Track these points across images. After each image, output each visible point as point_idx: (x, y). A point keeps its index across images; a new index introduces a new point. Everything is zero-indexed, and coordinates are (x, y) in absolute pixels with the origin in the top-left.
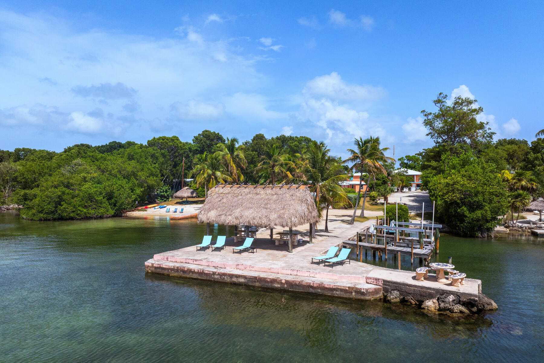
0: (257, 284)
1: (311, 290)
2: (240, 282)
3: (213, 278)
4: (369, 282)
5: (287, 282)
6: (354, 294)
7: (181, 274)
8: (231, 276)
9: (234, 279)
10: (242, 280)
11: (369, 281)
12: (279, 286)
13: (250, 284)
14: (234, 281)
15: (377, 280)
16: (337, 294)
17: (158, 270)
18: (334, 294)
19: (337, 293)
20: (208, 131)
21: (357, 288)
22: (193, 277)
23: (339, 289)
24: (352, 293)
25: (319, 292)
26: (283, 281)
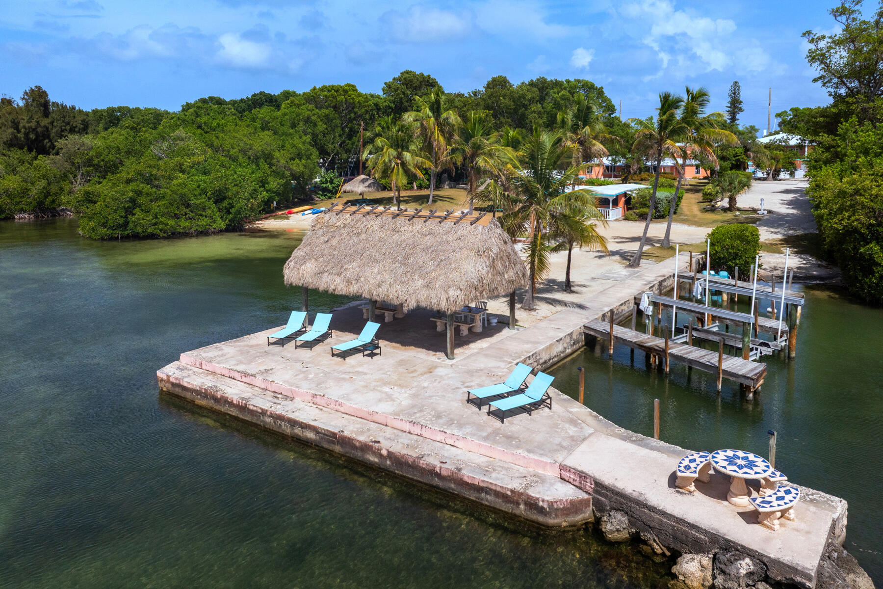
0: (338, 448)
1: (436, 481)
2: (307, 438)
3: (262, 421)
4: (567, 479)
5: (391, 455)
6: (522, 507)
7: (211, 403)
8: (293, 423)
9: (298, 431)
10: (311, 435)
11: (566, 475)
12: (376, 460)
13: (326, 445)
14: (298, 435)
15: (583, 476)
16: (487, 500)
17: (177, 389)
18: (482, 500)
19: (489, 497)
20: (411, 72)
21: (529, 497)
22: (231, 413)
23: (491, 490)
24: (518, 504)
25: (453, 489)
26: (384, 452)
